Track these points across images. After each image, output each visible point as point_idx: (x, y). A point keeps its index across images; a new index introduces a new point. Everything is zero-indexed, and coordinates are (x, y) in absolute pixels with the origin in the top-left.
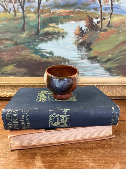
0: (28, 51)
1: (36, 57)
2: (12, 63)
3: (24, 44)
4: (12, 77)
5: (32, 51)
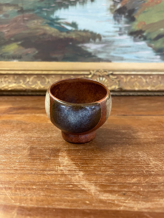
0: (40, 21)
1: (51, 30)
2: (16, 41)
3: (33, 10)
4: (16, 61)
5: (45, 21)
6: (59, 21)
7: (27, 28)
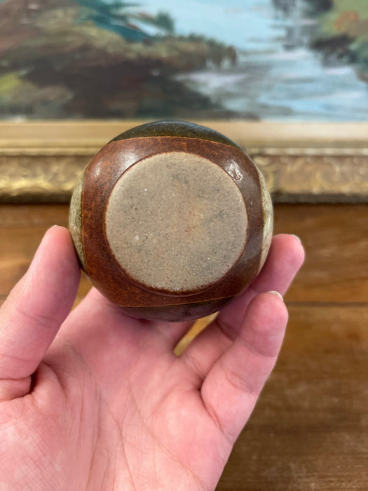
0: (72, 11)
4: (19, 121)
5: (86, 11)
6: (123, 11)
7: (39, 32)
